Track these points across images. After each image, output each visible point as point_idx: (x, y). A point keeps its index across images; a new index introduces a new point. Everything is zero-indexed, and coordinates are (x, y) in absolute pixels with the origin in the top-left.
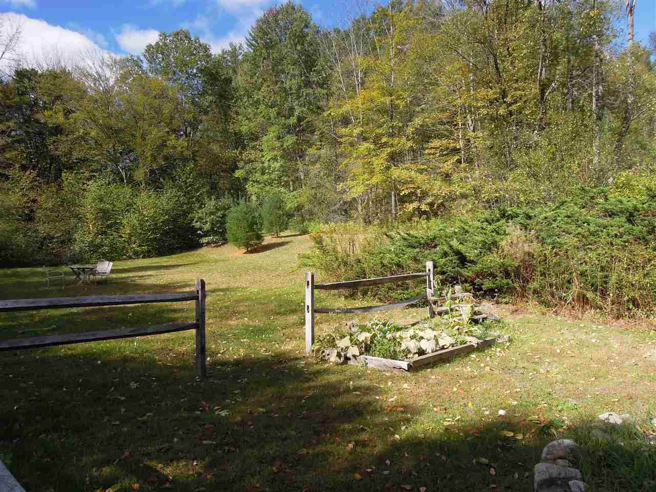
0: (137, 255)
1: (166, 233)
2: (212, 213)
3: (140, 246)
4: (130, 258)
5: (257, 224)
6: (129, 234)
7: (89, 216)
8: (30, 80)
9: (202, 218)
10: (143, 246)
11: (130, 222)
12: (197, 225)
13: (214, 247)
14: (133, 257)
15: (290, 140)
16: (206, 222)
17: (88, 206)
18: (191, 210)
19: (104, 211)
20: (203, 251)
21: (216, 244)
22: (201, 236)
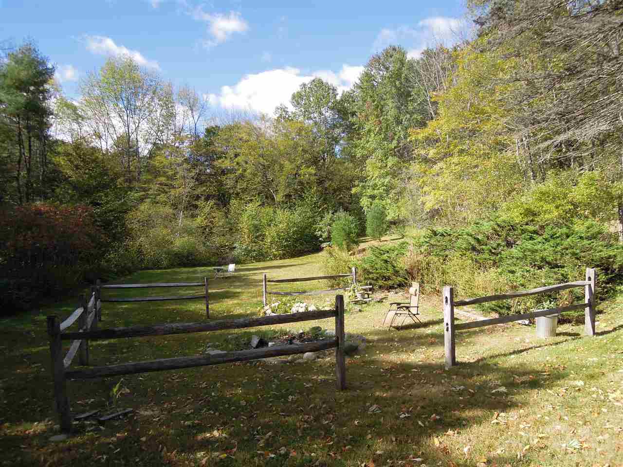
1: (296, 240)
4: (271, 259)
7: (244, 230)
9: (322, 228)
10: (280, 251)
11: (271, 233)
12: (319, 233)
14: (273, 259)
15: (391, 161)
16: (325, 231)
17: (245, 223)
18: (315, 223)
19: (255, 226)
22: (322, 242)
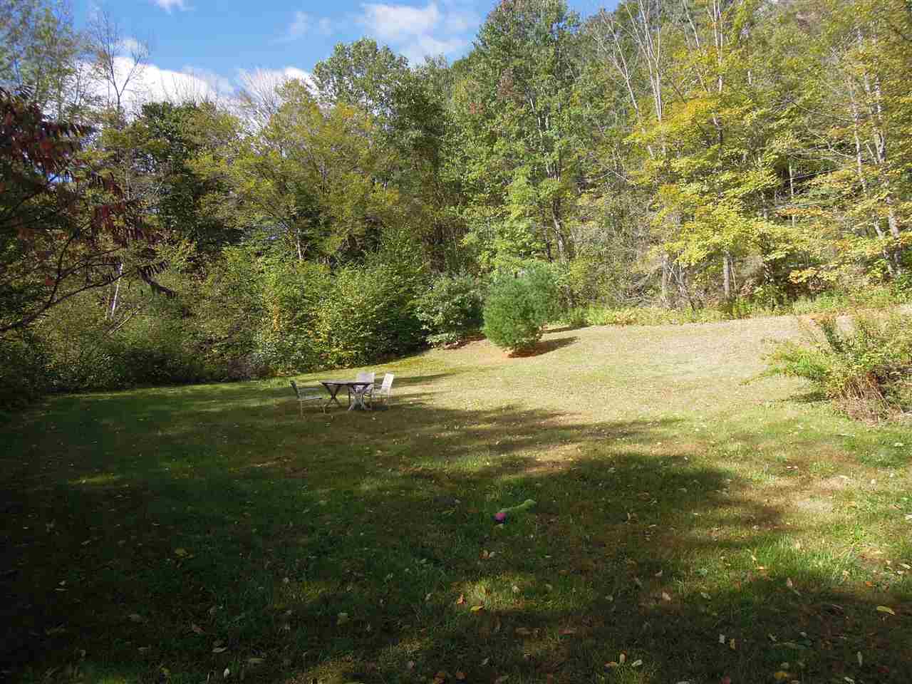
0: (341, 362)
1: (377, 330)
2: (443, 299)
3: (345, 348)
4: (331, 368)
5: (534, 312)
6: (329, 333)
7: (271, 307)
8: (162, 117)
9: (429, 306)
10: (350, 349)
12: (422, 316)
13: (449, 348)
14: (337, 366)
16: (437, 312)
18: (410, 295)
20: (433, 354)
21: (451, 345)
22: (426, 333)
